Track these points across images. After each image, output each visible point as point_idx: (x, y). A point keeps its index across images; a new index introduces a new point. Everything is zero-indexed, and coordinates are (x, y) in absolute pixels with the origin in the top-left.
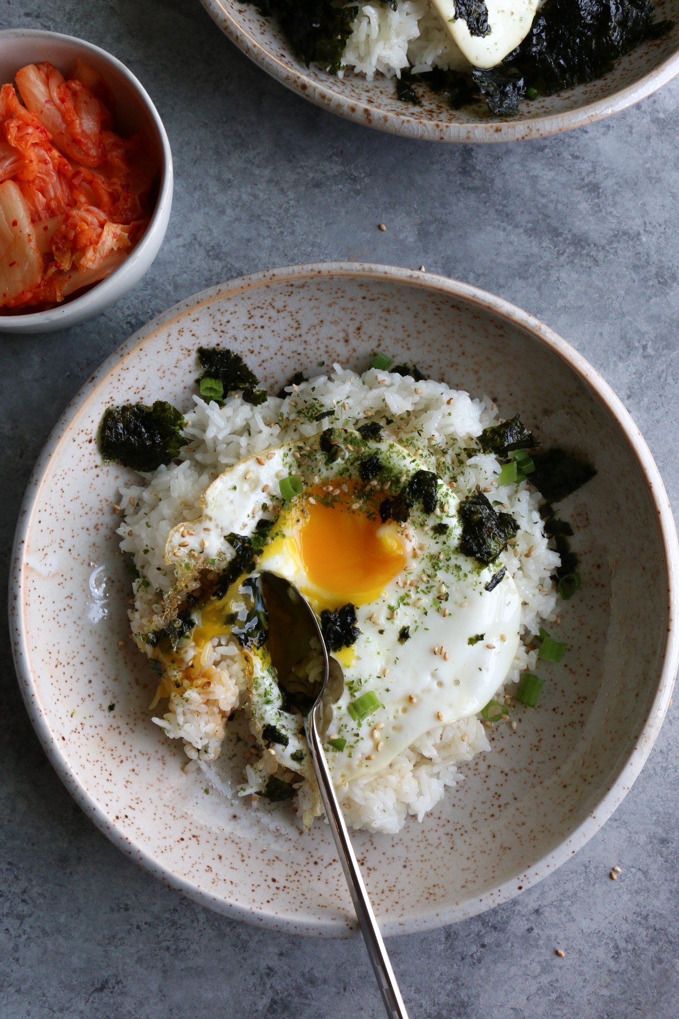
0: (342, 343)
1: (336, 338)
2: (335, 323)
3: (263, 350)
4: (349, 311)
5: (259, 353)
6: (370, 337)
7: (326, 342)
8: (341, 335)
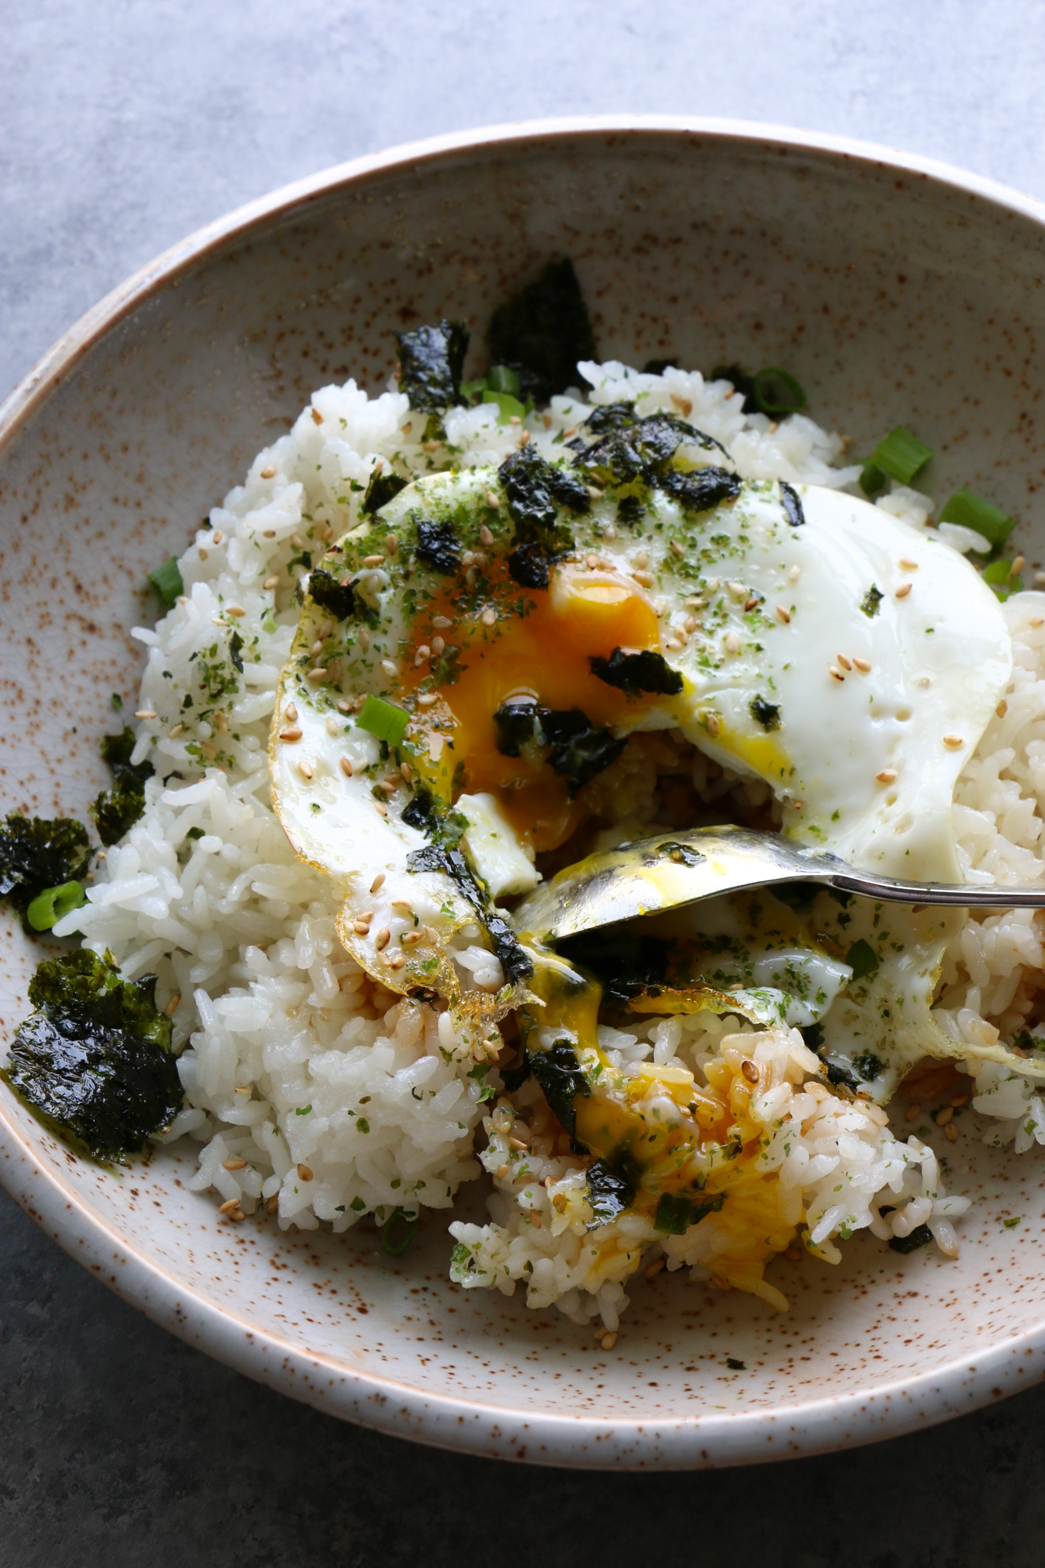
0: (92, 639)
1: (76, 642)
2: (45, 620)
3: (33, 788)
4: (35, 574)
5: (35, 798)
6: (105, 580)
7: (74, 667)
8: (75, 627)
